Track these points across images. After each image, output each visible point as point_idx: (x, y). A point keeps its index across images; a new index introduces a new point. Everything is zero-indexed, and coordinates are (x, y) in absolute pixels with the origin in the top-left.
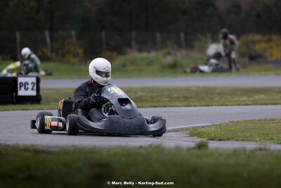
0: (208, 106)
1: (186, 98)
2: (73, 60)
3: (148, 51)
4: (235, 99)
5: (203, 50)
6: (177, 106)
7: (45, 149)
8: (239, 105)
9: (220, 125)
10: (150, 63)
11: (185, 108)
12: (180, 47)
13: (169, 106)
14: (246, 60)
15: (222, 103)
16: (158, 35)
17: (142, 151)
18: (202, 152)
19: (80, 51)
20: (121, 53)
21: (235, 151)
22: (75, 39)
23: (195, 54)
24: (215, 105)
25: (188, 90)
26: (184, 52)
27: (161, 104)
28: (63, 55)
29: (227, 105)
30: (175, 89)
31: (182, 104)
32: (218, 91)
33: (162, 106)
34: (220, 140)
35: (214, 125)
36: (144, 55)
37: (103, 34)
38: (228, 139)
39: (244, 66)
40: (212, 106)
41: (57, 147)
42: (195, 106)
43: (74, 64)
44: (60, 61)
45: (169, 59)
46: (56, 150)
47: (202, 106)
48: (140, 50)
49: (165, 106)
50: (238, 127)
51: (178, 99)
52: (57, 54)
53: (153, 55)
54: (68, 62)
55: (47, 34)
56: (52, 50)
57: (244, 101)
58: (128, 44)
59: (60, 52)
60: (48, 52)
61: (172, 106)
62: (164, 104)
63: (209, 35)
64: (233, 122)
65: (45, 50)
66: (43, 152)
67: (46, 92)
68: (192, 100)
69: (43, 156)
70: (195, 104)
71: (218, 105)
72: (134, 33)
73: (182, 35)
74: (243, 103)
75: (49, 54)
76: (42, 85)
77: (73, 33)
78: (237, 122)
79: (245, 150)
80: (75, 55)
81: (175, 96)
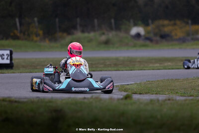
0: (131, 70)
1: (116, 65)
2: (35, 38)
3: (89, 32)
4: (151, 65)
5: (128, 31)
6: (109, 70)
7: (17, 100)
8: (153, 69)
9: (140, 83)
10: (90, 41)
11: (115, 72)
12: (111, 29)
13: (104, 71)
14: (158, 38)
15: (141, 68)
16: (96, 21)
17: (86, 101)
18: (128, 101)
19: (41, 32)
20: (69, 34)
21: (151, 100)
22: (37, 24)
23: (122, 34)
24: (136, 70)
25: (117, 59)
26: (114, 33)
27: (98, 69)
28: (29, 35)
29: (145, 70)
30: (108, 59)
31: (113, 69)
32: (138, 60)
33: (99, 71)
34: (140, 94)
35: (136, 83)
36: (86, 35)
37: (57, 20)
38: (146, 93)
39: (157, 42)
40: (134, 70)
41: (26, 98)
42: (122, 70)
43: (36, 41)
44: (26, 39)
45: (104, 38)
46: (25, 100)
47: (127, 70)
48: (83, 32)
49: (101, 71)
50: (153, 85)
51: (110, 65)
52: (24, 34)
53: (92, 35)
54: (32, 40)
55: (17, 20)
56: (21, 32)
57: (157, 67)
58: (75, 27)
59: (26, 33)
60: (17, 33)
61: (106, 70)
62: (101, 69)
63: (132, 21)
64: (149, 81)
65: (16, 32)
66: (16, 102)
67: (17, 61)
68: (120, 66)
69: (16, 104)
70: (122, 69)
71: (139, 70)
72: (78, 20)
73: (113, 21)
74: (156, 68)
75: (18, 35)
76: (14, 56)
77: (36, 19)
78: (152, 81)
79: (158, 100)
80: (37, 35)
81: (108, 63)
